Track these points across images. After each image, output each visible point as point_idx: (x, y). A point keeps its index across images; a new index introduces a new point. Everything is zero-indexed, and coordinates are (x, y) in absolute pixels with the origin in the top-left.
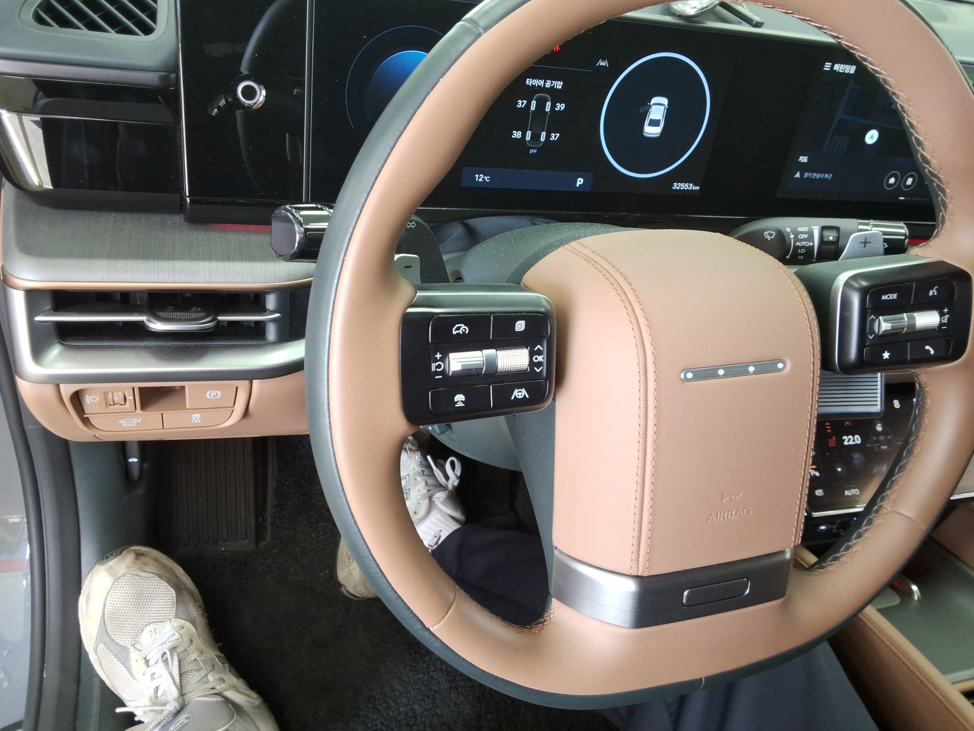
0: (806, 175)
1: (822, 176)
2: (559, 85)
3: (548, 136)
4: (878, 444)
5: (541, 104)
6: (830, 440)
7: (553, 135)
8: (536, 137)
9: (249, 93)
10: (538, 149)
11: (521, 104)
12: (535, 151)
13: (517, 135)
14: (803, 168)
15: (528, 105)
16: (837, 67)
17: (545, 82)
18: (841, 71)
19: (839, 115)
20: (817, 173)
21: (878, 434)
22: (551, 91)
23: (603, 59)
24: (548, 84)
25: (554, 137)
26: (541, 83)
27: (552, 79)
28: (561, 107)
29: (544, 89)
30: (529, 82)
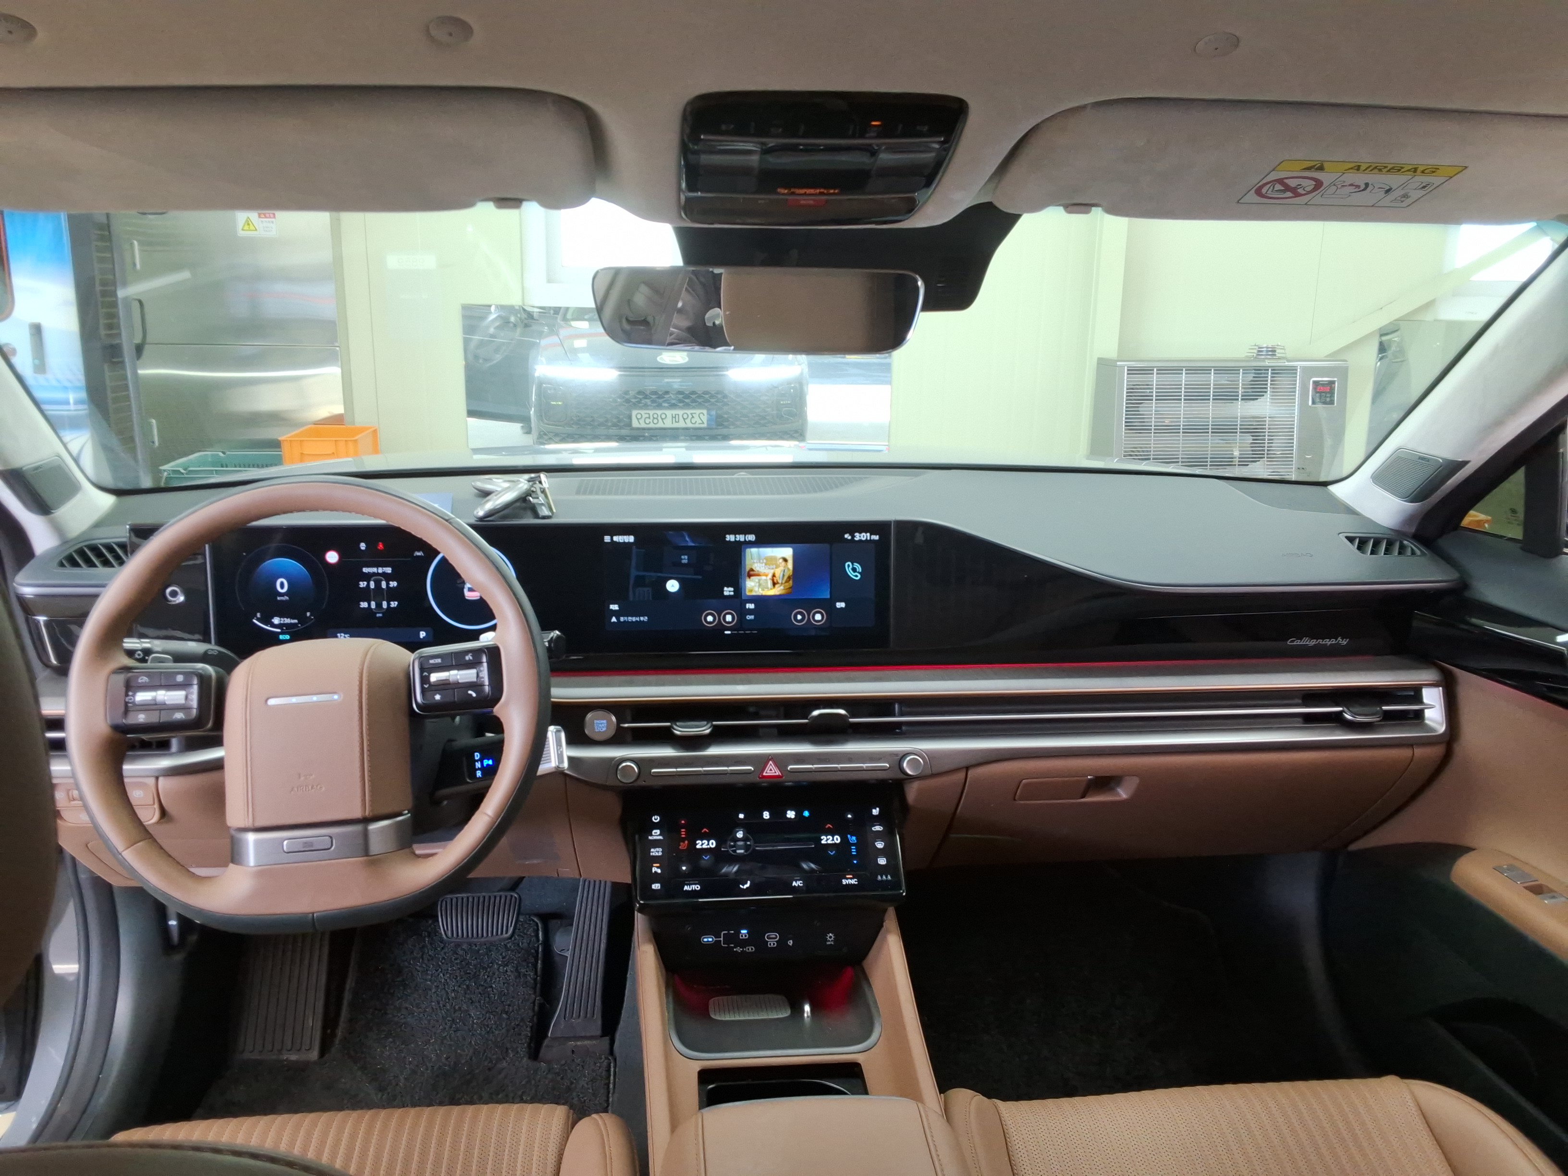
0: (622, 619)
1: (638, 619)
2: (389, 570)
3: (389, 604)
4: (734, 849)
5: (377, 584)
6: (682, 844)
7: (392, 603)
8: (379, 605)
9: (174, 594)
10: (383, 613)
11: (363, 584)
12: (380, 615)
13: (364, 605)
14: (616, 614)
15: (368, 585)
16: (616, 538)
17: (378, 569)
18: (621, 541)
19: (634, 573)
20: (632, 616)
21: (737, 840)
22: (384, 575)
23: (419, 551)
24: (380, 570)
25: (394, 604)
26: (374, 570)
27: (382, 567)
28: (393, 584)
29: (378, 574)
30: (365, 570)
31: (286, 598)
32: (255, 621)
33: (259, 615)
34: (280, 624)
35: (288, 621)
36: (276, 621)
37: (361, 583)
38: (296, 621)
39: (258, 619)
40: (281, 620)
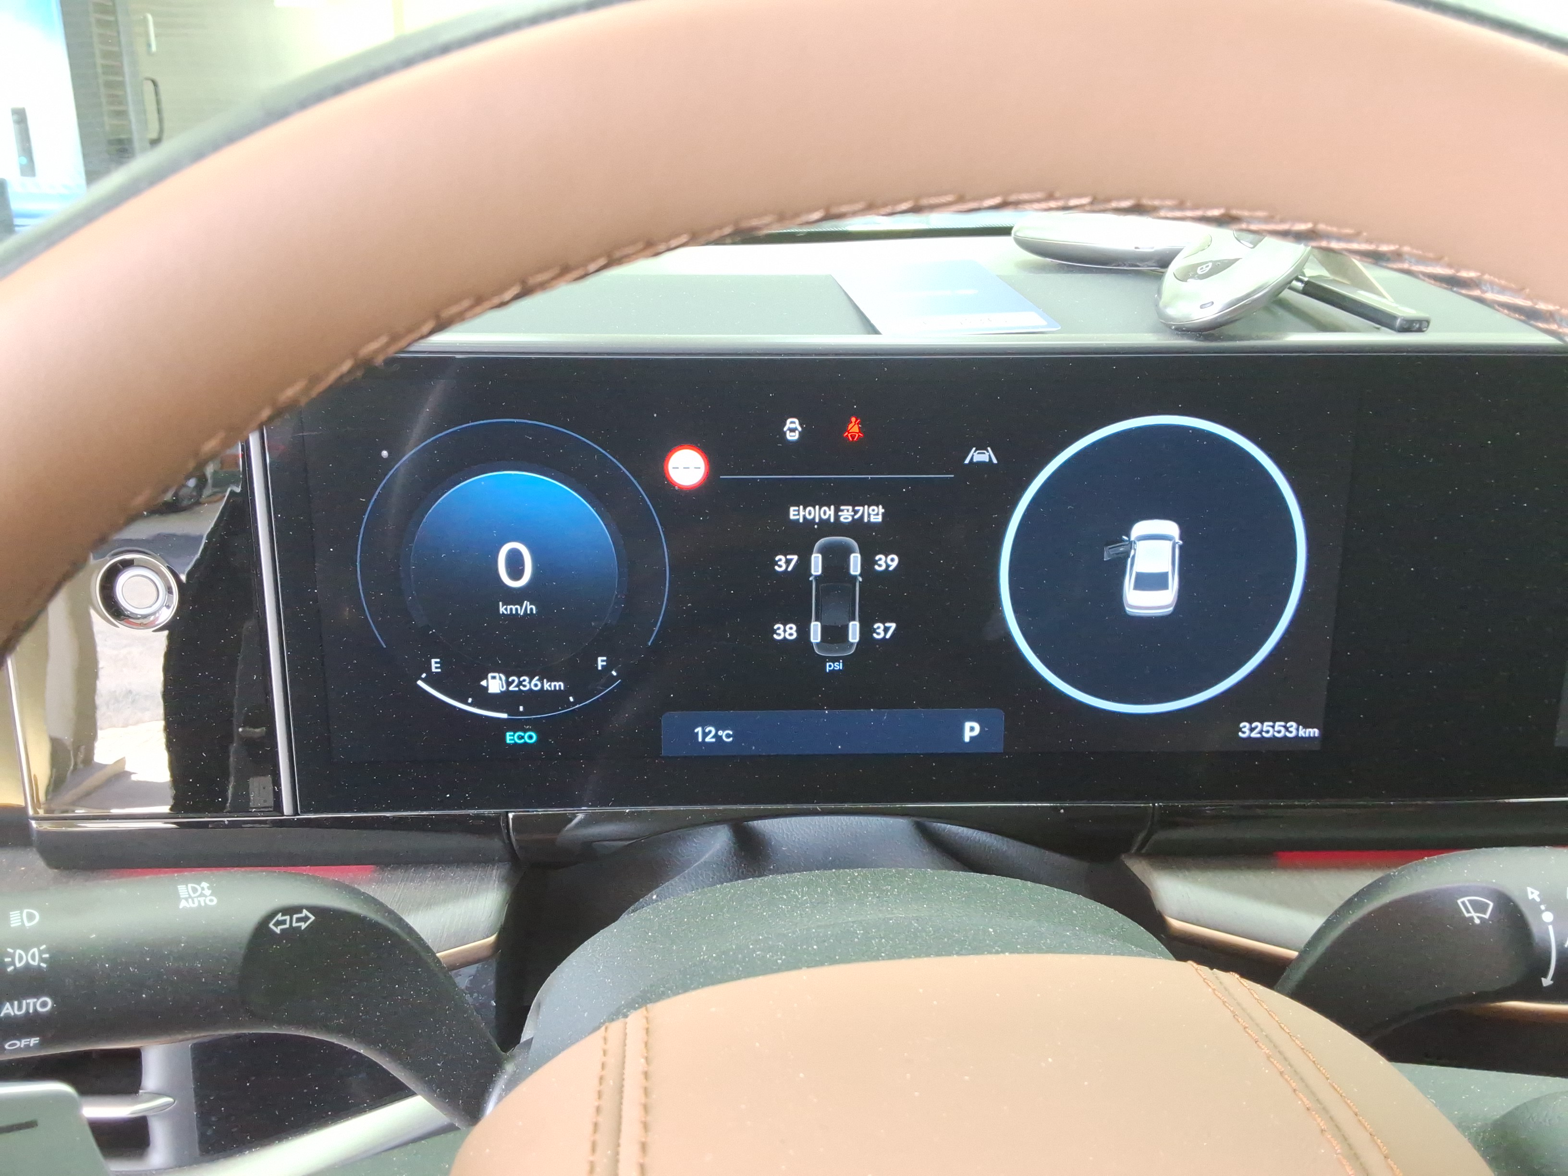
2: (875, 514)
3: (866, 631)
5: (836, 560)
7: (879, 627)
8: (835, 634)
10: (846, 660)
11: (784, 563)
12: (838, 666)
13: (786, 632)
15: (804, 564)
17: (837, 510)
22: (857, 528)
23: (981, 447)
24: (847, 515)
25: (883, 630)
26: (828, 513)
27: (854, 502)
28: (888, 562)
29: (837, 528)
30: (796, 513)
31: (528, 607)
32: (420, 683)
33: (435, 665)
34: (506, 694)
35: (532, 684)
36: (495, 684)
37: (781, 559)
38: (559, 685)
39: (432, 680)
40: (509, 684)
